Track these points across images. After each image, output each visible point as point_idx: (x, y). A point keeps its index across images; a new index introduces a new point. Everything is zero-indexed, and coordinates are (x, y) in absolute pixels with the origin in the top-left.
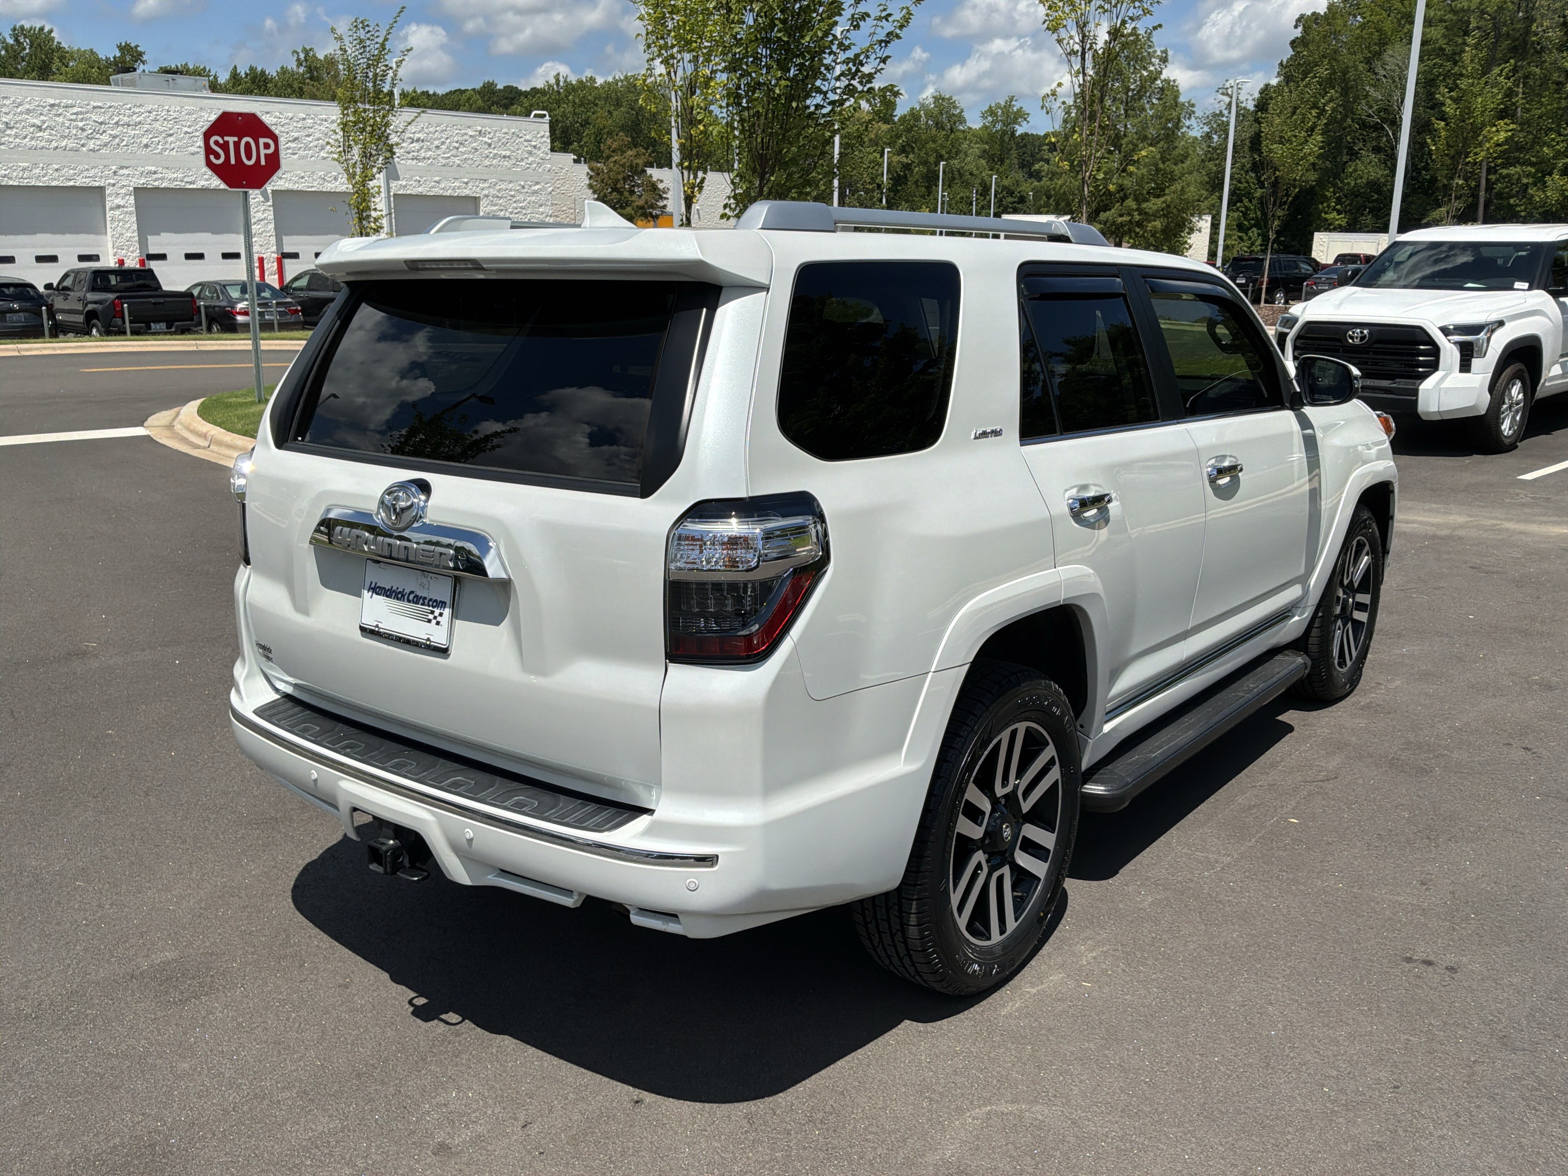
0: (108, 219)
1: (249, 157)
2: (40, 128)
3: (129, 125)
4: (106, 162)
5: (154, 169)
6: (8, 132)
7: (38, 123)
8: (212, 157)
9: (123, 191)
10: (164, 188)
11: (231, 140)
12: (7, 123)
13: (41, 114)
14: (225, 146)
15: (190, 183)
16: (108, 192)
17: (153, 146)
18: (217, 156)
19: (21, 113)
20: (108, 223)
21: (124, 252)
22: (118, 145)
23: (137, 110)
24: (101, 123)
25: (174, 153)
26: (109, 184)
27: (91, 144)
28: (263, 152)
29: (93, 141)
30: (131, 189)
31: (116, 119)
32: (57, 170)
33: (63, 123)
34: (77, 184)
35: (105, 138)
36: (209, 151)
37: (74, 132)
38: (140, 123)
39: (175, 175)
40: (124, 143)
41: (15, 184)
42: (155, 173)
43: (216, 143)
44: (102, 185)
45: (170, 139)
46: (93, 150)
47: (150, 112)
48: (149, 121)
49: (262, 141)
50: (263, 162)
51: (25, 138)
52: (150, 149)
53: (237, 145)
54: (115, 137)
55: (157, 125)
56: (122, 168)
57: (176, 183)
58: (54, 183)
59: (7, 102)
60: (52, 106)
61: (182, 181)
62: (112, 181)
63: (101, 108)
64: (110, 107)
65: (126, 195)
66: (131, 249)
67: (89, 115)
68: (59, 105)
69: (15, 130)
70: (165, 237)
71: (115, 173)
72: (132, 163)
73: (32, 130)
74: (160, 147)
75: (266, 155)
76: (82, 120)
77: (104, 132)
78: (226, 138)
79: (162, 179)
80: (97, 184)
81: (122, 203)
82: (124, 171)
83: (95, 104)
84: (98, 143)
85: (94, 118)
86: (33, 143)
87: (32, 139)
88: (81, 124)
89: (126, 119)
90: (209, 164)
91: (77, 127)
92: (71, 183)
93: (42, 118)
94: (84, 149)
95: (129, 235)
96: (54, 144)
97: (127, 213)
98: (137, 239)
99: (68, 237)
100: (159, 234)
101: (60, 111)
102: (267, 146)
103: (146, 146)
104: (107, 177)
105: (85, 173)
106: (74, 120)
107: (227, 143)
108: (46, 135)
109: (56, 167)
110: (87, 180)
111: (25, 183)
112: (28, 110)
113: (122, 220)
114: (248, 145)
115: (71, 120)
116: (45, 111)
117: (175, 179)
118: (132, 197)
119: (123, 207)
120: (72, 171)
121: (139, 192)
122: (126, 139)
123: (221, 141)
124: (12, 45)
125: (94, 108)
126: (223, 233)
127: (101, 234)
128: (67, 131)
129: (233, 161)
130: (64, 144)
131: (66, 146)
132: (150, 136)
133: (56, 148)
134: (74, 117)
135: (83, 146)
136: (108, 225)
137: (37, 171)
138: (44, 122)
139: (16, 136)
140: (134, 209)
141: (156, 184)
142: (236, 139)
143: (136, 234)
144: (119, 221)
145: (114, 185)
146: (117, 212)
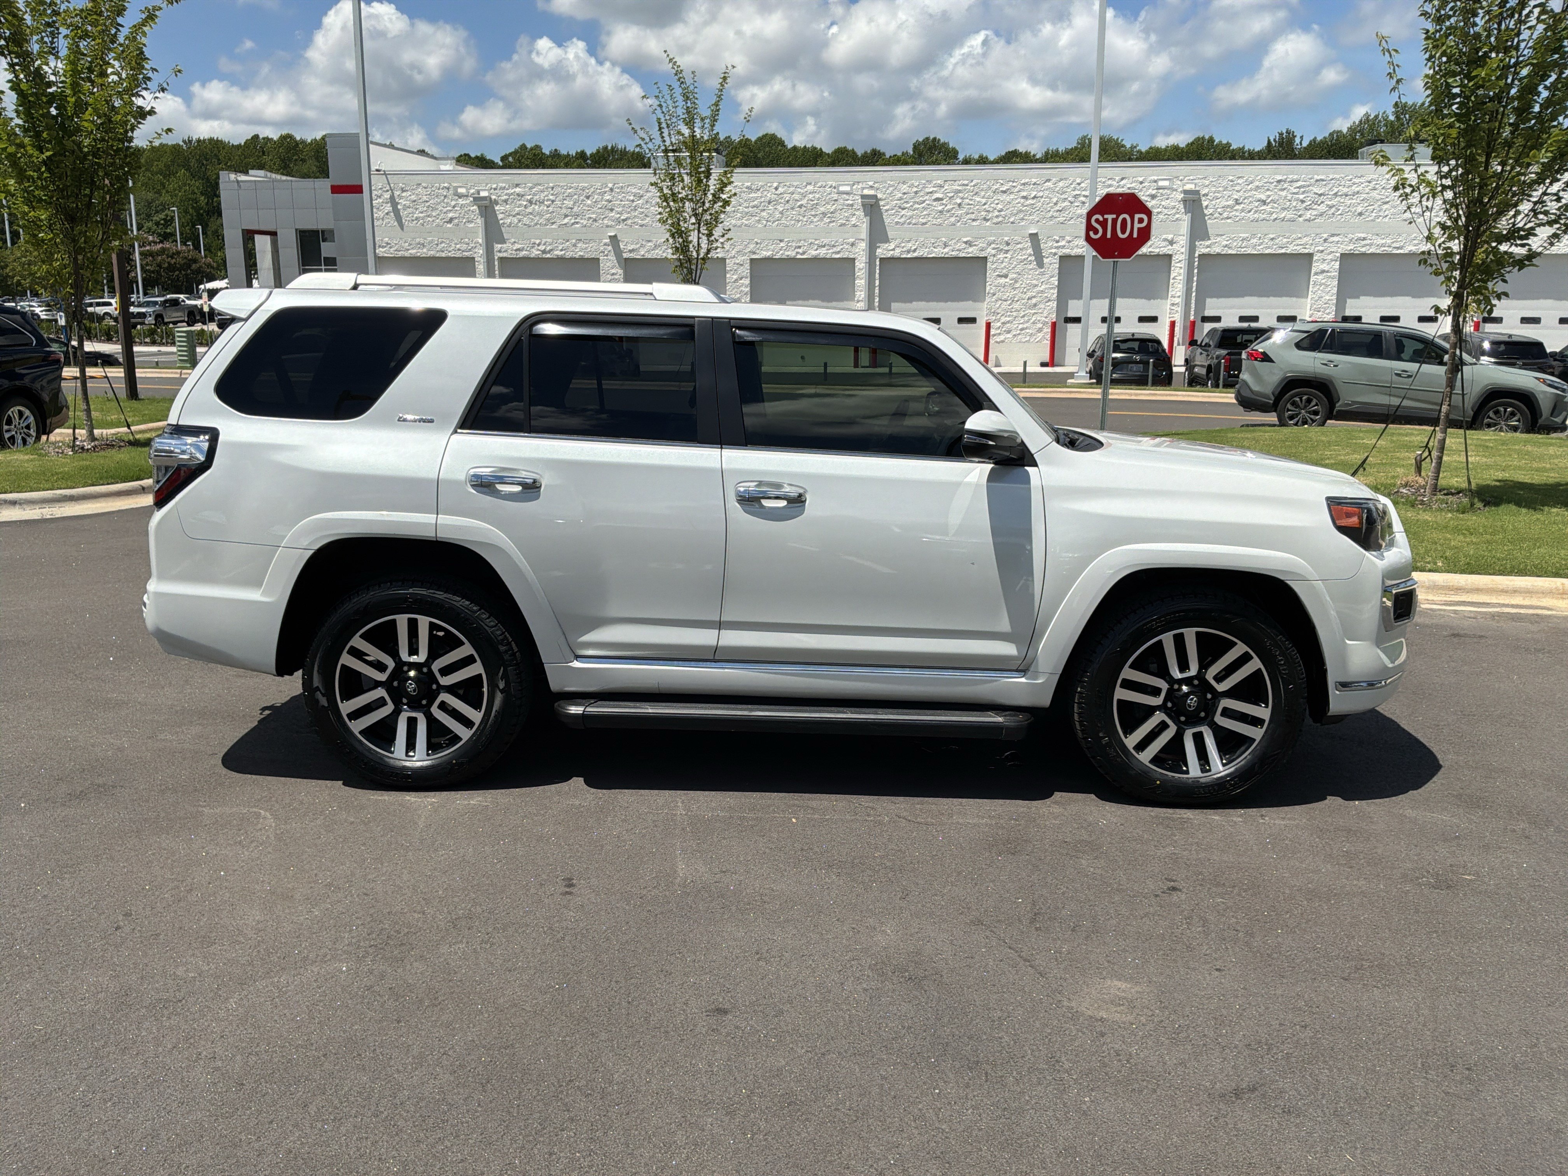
0: (1311, 283)
1: (1123, 232)
2: (1264, 202)
3: (1346, 196)
4: (1318, 231)
5: (1363, 235)
6: (1237, 207)
7: (1263, 197)
8: (1091, 233)
9: (1330, 257)
10: (1371, 254)
11: (1110, 217)
12: (1237, 200)
13: (1268, 190)
14: (1104, 224)
15: (1398, 248)
16: (1315, 258)
17: (1367, 213)
18: (1096, 232)
19: (1251, 190)
20: (1311, 286)
21: (1320, 313)
22: (1333, 214)
23: (1357, 180)
24: (1320, 195)
25: (1386, 220)
26: (1318, 251)
27: (1308, 215)
28: (1137, 225)
29: (1310, 212)
30: (1338, 255)
31: (1336, 190)
32: (1272, 239)
33: (1286, 197)
34: (1288, 252)
35: (1323, 208)
36: (1089, 227)
37: (1294, 204)
38: (1358, 192)
39: (1384, 241)
40: (1339, 212)
41: (1234, 252)
42: (1364, 239)
43: (1097, 221)
44: (1311, 252)
45: (1386, 206)
46: (1309, 220)
47: (1369, 182)
48: (1367, 190)
49: (1137, 216)
50: (1135, 235)
51: (1249, 212)
52: (1363, 216)
53: (1114, 221)
54: (1331, 207)
55: (1374, 194)
56: (1333, 235)
57: (1383, 249)
58: (1267, 252)
59: (1240, 181)
60: (1279, 181)
61: (1389, 246)
62: (1321, 248)
63: (1323, 180)
64: (1332, 179)
65: (1332, 260)
66: (1327, 311)
67: (1311, 188)
68: (1285, 181)
69: (1242, 205)
70: (1365, 300)
71: (1325, 240)
72: (1343, 231)
73: (1257, 204)
74: (1374, 214)
75: (1139, 229)
76: (1304, 193)
77: (1322, 202)
78: (1106, 216)
79: (1371, 245)
80: (1306, 251)
81: (1326, 269)
82: (1336, 239)
83: (1319, 178)
84: (1315, 213)
85: (1315, 190)
86: (1256, 215)
87: (1256, 212)
88: (1301, 197)
89: (1345, 190)
90: (1088, 239)
91: (1297, 200)
92: (1283, 251)
93: (1268, 193)
94: (1301, 219)
95: (1328, 298)
96: (1274, 216)
97: (1330, 277)
98: (1335, 301)
99: (1272, 299)
100: (1358, 298)
101: (1286, 186)
102: (1141, 221)
103: (1360, 214)
104: (1317, 245)
105: (1298, 242)
106: (1297, 193)
107: (1106, 220)
108: (1268, 208)
109: (1272, 236)
110: (1298, 248)
111: (1242, 251)
112: (1257, 186)
113: (1324, 284)
114: (1124, 220)
115: (1294, 193)
116: (1272, 186)
117: (1383, 245)
118: (1338, 263)
119: (1328, 272)
120: (1285, 240)
121: (1345, 257)
122: (1341, 208)
123: (1101, 219)
124: (1392, 122)
125: (1317, 181)
126: (1423, 297)
127: (1302, 297)
128: (1288, 203)
129: (1109, 236)
130: (1283, 215)
131: (1284, 218)
132: (1366, 204)
133: (1276, 219)
134: (1295, 191)
135: (1300, 216)
136: (1311, 289)
137: (1255, 240)
138: (1269, 196)
139: (1243, 211)
140: (1337, 274)
141: (1363, 250)
142: (1114, 216)
143: (1335, 297)
144: (1321, 285)
145: (1322, 251)
146: (1320, 277)
